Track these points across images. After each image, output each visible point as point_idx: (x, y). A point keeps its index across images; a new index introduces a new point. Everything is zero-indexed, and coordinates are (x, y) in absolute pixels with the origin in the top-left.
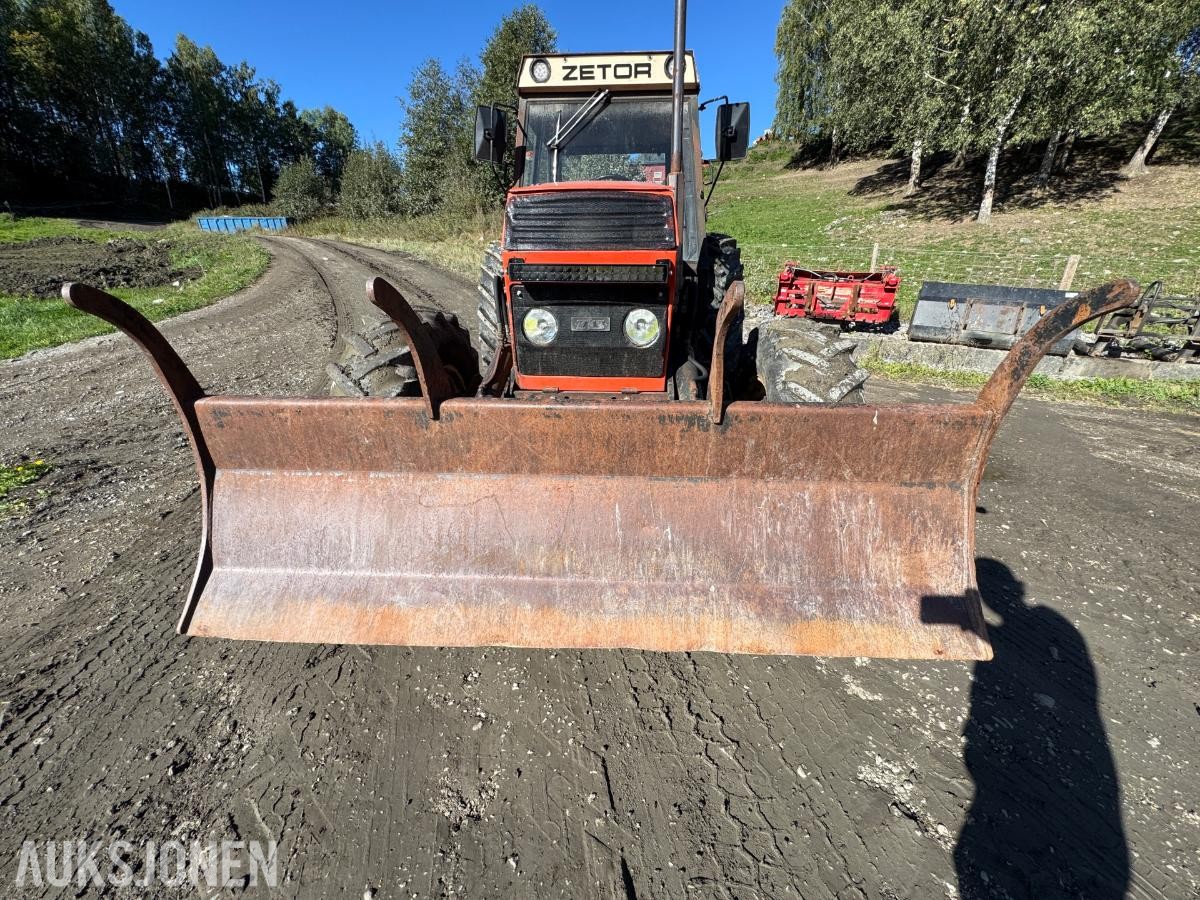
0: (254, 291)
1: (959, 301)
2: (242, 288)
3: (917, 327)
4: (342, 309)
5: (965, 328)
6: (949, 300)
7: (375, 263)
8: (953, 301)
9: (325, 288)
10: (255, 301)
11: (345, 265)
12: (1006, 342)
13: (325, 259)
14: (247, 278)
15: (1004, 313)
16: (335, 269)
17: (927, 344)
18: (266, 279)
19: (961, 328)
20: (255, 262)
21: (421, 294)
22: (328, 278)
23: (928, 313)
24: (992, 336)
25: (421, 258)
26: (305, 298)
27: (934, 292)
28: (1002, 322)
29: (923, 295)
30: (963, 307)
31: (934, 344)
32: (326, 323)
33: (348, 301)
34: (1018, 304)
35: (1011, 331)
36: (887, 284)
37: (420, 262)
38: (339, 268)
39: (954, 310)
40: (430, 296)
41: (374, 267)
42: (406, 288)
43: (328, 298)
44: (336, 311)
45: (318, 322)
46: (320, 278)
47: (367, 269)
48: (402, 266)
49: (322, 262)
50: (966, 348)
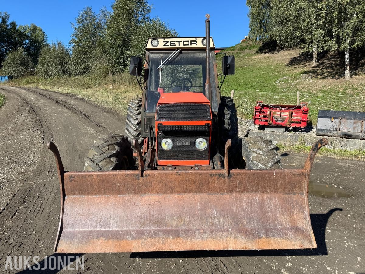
1: (335, 118)
4: (45, 124)
5: (340, 130)
6: (331, 118)
8: (333, 118)
11: (43, 101)
12: (358, 136)
13: (32, 98)
15: (355, 123)
16: (38, 104)
19: (338, 130)
21: (84, 116)
22: (35, 109)
23: (323, 123)
24: (352, 133)
26: (25, 118)
27: (324, 114)
28: (355, 127)
29: (319, 115)
30: (337, 121)
32: (37, 131)
33: (47, 120)
37: (80, 99)
38: (40, 103)
39: (334, 122)
40: (88, 117)
41: (57, 102)
42: (75, 113)
43: (37, 119)
44: (42, 125)
45: (33, 131)
46: (31, 108)
47: (54, 103)
48: (72, 102)
49: (31, 100)
50: (342, 138)
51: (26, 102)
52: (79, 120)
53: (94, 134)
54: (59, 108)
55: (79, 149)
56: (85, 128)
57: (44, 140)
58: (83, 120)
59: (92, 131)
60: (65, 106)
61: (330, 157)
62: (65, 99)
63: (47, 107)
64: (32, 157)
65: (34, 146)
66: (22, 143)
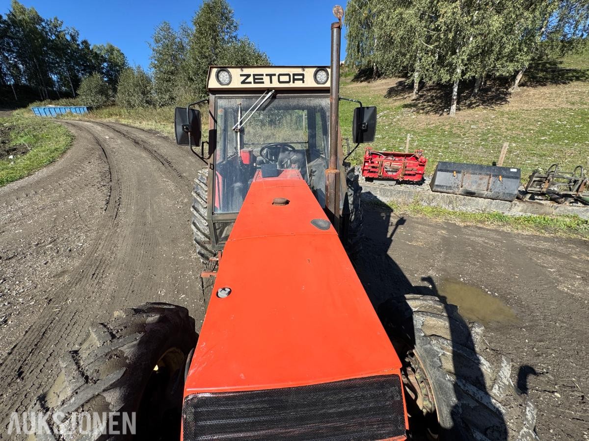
0: (60, 164)
1: (458, 172)
2: (52, 162)
3: (437, 185)
4: (115, 176)
5: (462, 187)
6: (452, 172)
7: (137, 140)
8: (455, 172)
9: (105, 160)
10: (60, 171)
11: (119, 141)
12: (483, 194)
13: (107, 137)
14: (56, 154)
15: (481, 179)
16: (113, 145)
17: (443, 194)
18: (68, 155)
19: (460, 186)
20: (63, 141)
21: (164, 162)
22: (108, 151)
23: (442, 178)
24: (476, 191)
25: (166, 135)
26: (93, 168)
27: (444, 167)
28: (480, 184)
29: (439, 168)
30: (460, 175)
31: (446, 194)
32: (103, 188)
33: (119, 169)
34: (487, 175)
35: (485, 189)
36: (421, 162)
37: (164, 138)
38: (115, 143)
39: (455, 177)
40: (169, 163)
41: (136, 143)
42: (155, 158)
43: (107, 168)
44: (111, 178)
45: (98, 188)
46: (103, 152)
47: (132, 144)
48: (153, 141)
49: (105, 140)
50: (462, 197)
51: (98, 142)
52: (158, 169)
53: (174, 191)
54: (138, 152)
55: (150, 219)
56: (164, 182)
57: (107, 203)
58: (163, 168)
59: (171, 186)
60: (145, 149)
61: (453, 222)
62: (147, 137)
63: (123, 150)
64: (83, 237)
65: (93, 214)
66: (78, 210)
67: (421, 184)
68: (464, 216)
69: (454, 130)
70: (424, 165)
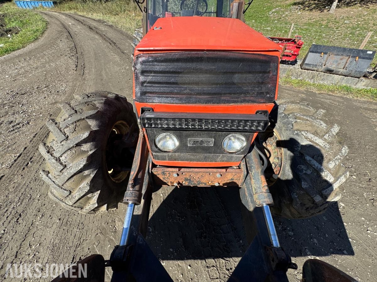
0: (41, 41)
1: (325, 53)
2: (36, 39)
3: (306, 64)
4: (79, 50)
5: (324, 66)
6: (321, 53)
7: (91, 26)
8: (323, 53)
9: (72, 40)
10: (43, 46)
11: (79, 27)
12: (339, 72)
13: (70, 24)
14: (38, 34)
15: (341, 59)
16: (75, 29)
17: (309, 71)
18: (46, 34)
19: (323, 65)
20: (41, 25)
21: (111, 43)
22: (72, 33)
23: (312, 58)
24: (334, 69)
25: (111, 24)
26: (64, 44)
27: (315, 49)
28: (339, 64)
29: (311, 50)
30: (326, 56)
31: (311, 71)
32: (72, 57)
33: (81, 46)
34: (348, 56)
35: (342, 67)
36: (298, 45)
37: (110, 26)
38: (77, 29)
39: (322, 57)
40: (115, 44)
41: (90, 28)
42: (105, 39)
43: (73, 45)
44: (76, 51)
45: (69, 57)
46: (69, 34)
47: (88, 29)
48: (102, 28)
49: (69, 26)
50: (323, 73)
51: (64, 27)
52: (107, 47)
53: (119, 62)
54: (92, 35)
55: (105, 77)
56: (112, 55)
57: (77, 67)
58: (111, 47)
59: (117, 58)
60: (97, 33)
61: (311, 90)
62: (98, 25)
63: (82, 33)
64: (64, 85)
65: (68, 73)
66: (59, 70)
67: (294, 65)
68: (320, 87)
69: (330, 25)
70: (299, 48)
